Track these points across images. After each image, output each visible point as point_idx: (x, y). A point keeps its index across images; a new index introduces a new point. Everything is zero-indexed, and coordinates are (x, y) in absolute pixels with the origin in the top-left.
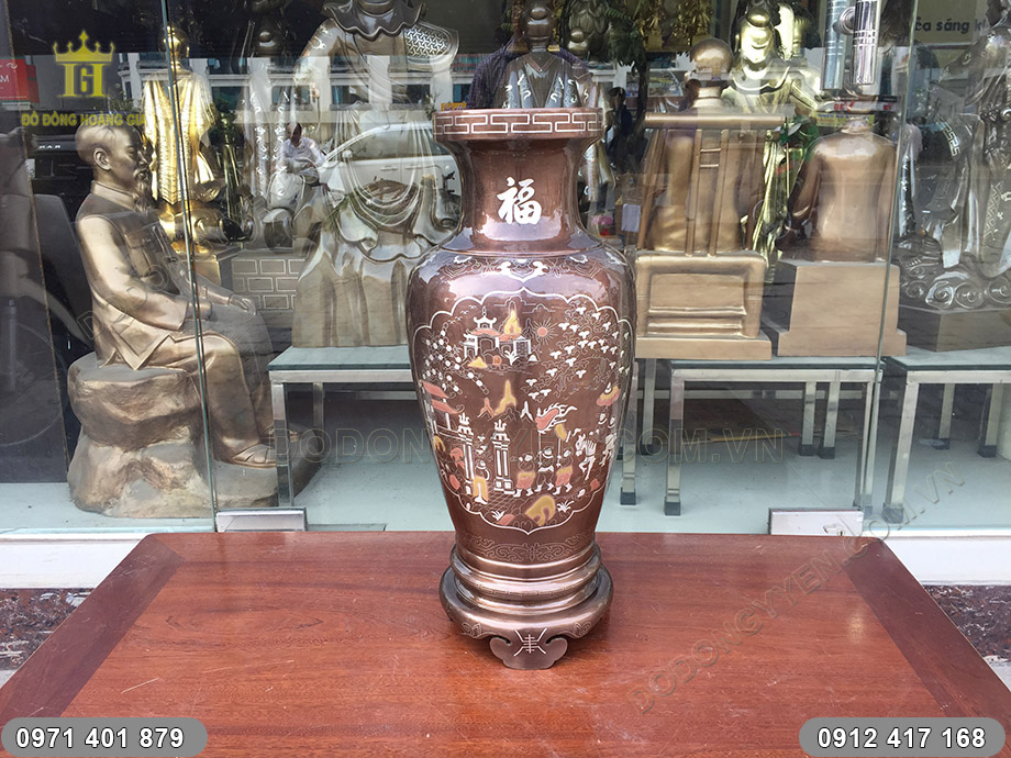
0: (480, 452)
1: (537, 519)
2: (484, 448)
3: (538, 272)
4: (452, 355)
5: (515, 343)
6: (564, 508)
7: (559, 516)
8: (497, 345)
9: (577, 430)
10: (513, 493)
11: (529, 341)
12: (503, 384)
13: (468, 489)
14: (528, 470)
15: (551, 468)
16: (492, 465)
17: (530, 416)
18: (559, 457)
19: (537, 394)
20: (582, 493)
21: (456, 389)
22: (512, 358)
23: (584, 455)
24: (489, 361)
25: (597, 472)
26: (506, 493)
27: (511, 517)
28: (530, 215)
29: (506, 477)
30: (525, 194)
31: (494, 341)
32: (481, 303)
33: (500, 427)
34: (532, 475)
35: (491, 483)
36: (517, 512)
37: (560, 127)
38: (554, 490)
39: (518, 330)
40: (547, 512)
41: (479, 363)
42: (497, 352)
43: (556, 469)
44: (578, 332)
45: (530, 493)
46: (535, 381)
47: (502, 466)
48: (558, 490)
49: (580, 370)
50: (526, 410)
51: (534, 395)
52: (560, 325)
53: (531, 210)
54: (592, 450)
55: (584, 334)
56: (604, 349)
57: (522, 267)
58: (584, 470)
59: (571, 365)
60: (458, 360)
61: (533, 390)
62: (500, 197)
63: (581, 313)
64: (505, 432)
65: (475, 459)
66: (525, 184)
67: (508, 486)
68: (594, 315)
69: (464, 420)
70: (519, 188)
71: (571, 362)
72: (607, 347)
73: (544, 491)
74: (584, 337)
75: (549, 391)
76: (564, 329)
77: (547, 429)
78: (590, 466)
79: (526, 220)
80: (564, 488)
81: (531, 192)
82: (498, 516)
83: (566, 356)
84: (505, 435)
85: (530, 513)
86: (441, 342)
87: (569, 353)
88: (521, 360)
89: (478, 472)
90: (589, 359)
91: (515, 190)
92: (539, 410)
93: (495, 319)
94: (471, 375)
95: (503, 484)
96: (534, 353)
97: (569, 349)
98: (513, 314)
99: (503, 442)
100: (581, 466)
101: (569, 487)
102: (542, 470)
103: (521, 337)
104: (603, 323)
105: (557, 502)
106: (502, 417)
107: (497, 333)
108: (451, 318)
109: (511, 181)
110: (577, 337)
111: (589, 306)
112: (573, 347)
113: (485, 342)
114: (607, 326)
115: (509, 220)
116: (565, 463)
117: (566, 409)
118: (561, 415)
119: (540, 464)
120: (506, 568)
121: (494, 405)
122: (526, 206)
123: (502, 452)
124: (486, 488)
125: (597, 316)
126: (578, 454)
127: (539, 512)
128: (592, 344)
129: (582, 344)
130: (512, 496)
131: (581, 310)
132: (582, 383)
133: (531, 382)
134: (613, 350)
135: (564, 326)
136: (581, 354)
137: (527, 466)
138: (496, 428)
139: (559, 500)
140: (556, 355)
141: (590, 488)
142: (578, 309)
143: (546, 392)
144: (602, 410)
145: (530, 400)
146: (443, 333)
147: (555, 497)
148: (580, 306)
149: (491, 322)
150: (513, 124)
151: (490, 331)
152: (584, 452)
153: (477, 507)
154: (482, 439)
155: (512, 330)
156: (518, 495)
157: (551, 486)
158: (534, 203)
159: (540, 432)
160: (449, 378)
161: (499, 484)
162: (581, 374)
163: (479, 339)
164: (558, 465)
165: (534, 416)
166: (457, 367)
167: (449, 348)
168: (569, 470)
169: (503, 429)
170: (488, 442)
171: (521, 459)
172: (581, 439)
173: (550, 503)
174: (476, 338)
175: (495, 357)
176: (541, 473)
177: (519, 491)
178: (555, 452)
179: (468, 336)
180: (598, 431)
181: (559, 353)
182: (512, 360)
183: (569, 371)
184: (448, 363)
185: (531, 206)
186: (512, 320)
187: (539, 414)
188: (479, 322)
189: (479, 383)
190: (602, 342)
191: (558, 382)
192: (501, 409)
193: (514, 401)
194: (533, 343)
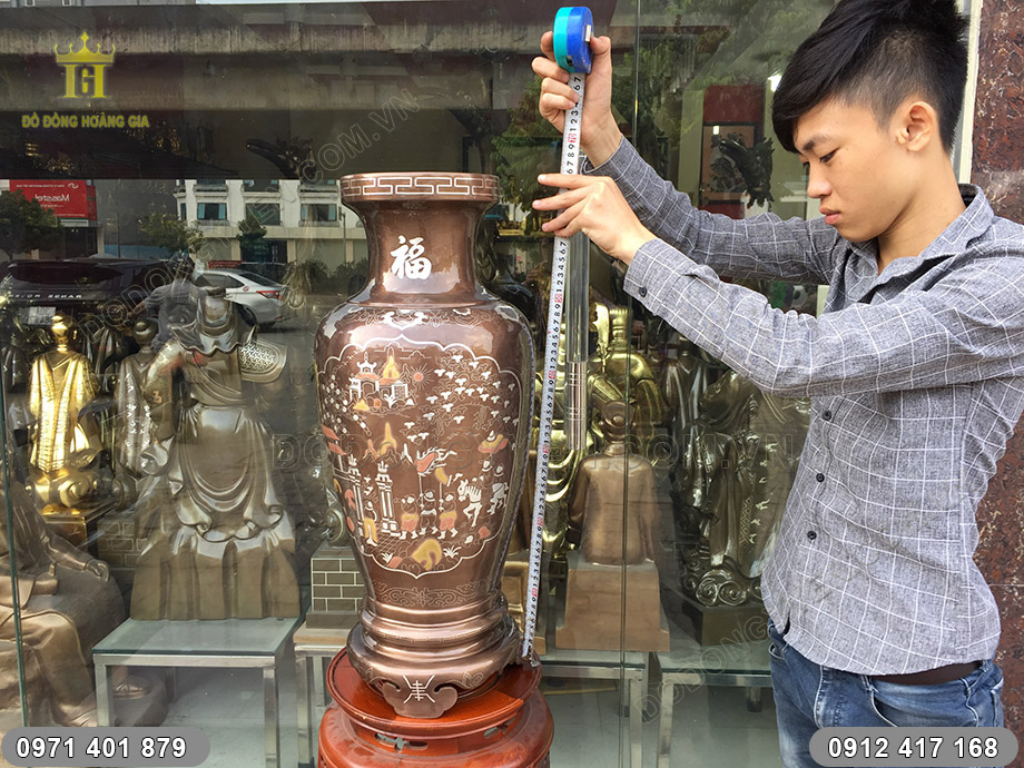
0: (368, 493)
1: (424, 563)
2: (371, 489)
3: (418, 321)
4: (340, 399)
5: (393, 387)
6: (450, 553)
7: (446, 562)
8: (377, 389)
9: (458, 475)
10: (398, 535)
11: (406, 386)
12: (384, 426)
13: (361, 530)
14: (411, 512)
15: (434, 511)
16: (377, 506)
17: (409, 458)
18: (441, 501)
19: (415, 436)
20: (470, 539)
21: (345, 431)
22: (391, 401)
23: (468, 501)
24: (370, 403)
25: (486, 520)
26: (392, 534)
27: (399, 559)
28: (420, 270)
29: (391, 519)
30: (416, 251)
31: (374, 384)
32: (364, 349)
33: (382, 468)
34: (414, 517)
35: (379, 523)
36: (403, 555)
37: (441, 189)
38: (438, 534)
39: (396, 375)
40: (433, 556)
41: (362, 406)
42: (377, 395)
43: (439, 513)
44: (454, 379)
45: (415, 536)
46: (413, 424)
47: (387, 508)
48: (443, 536)
49: (458, 415)
50: (406, 452)
51: (412, 438)
52: (436, 371)
53: (421, 266)
54: (476, 496)
55: (461, 381)
56: (484, 397)
57: (405, 317)
58: (469, 516)
59: (448, 410)
60: (345, 402)
61: (412, 433)
62: (393, 254)
63: (458, 361)
64: (388, 473)
65: (364, 500)
66: (415, 241)
67: (393, 527)
68: (471, 364)
69: (353, 461)
70: (410, 246)
71: (448, 407)
72: (487, 395)
73: (429, 535)
74: (461, 384)
75: (427, 434)
76: (440, 375)
77: (427, 472)
78: (477, 513)
79: (417, 275)
80: (448, 533)
81: (422, 250)
82: (388, 558)
83: (442, 401)
84: (388, 476)
85: (416, 556)
86: (332, 386)
87: (446, 398)
88: (399, 403)
89: (367, 513)
90: (468, 406)
92: (418, 453)
93: (375, 364)
94: (356, 418)
95: (389, 524)
96: (411, 397)
97: (446, 395)
98: (391, 359)
99: (387, 483)
100: (466, 511)
101: (454, 532)
102: (424, 512)
103: (399, 382)
104: (481, 371)
105: (443, 547)
106: (384, 458)
107: (377, 377)
108: (339, 363)
109: (402, 239)
110: (453, 384)
111: (466, 356)
112: (449, 393)
113: (368, 386)
114: (486, 375)
115: (401, 275)
116: (448, 507)
117: (445, 453)
118: (440, 459)
119: (422, 506)
120: (399, 612)
121: (377, 447)
122: (416, 262)
123: (386, 493)
124: (375, 529)
125: (475, 365)
126: (462, 499)
127: (425, 555)
128: (470, 392)
129: (459, 390)
130: (397, 538)
131: (458, 358)
132: (461, 429)
133: (409, 425)
134: (495, 399)
135: (440, 372)
136: (458, 401)
137: (411, 508)
138: (380, 470)
139: (445, 544)
140: (432, 399)
141: (478, 535)
142: (454, 357)
143: (424, 436)
144: (484, 457)
145: (408, 442)
146: (333, 377)
147: (440, 541)
148: (456, 354)
149: (372, 367)
150: (397, 187)
151: (371, 375)
152: (468, 498)
153: (369, 549)
154: (368, 479)
155: (390, 375)
156: (404, 537)
157: (435, 530)
158: (424, 260)
159: (420, 474)
160: (339, 420)
161: (385, 526)
162: (459, 419)
163: (362, 383)
164: (441, 508)
165: (414, 458)
166: (345, 410)
167: (338, 392)
168: (453, 515)
169: (386, 470)
170: (373, 482)
171: (403, 501)
172: (463, 484)
173: (434, 546)
174: (359, 382)
175: (376, 400)
176: (425, 517)
177: (404, 533)
178: (436, 496)
179: (353, 380)
180: (482, 478)
181: (435, 398)
182: (391, 403)
183: (447, 416)
184: (337, 406)
185: (421, 263)
186: (391, 365)
187: (418, 457)
188: (361, 366)
189: (363, 425)
190: (480, 390)
191: (435, 426)
192: (384, 450)
193: (395, 444)
194: (410, 387)
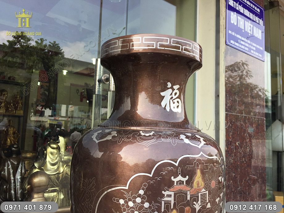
3: (203, 142)
4: (149, 211)
5: (200, 195)
8: (189, 198)
11: (207, 192)
22: (198, 207)
24: (182, 211)
28: (177, 107)
30: (176, 94)
31: (186, 194)
32: (177, 164)
39: (202, 184)
42: (188, 204)
52: (219, 178)
53: (178, 104)
57: (193, 138)
62: (162, 94)
66: (176, 87)
76: (220, 181)
79: (176, 110)
81: (178, 93)
88: (202, 208)
91: (170, 90)
93: (187, 177)
96: (209, 201)
98: (199, 172)
103: (203, 190)
107: (188, 188)
108: (151, 179)
113: (180, 197)
115: (168, 109)
122: (175, 101)
146: (141, 192)
149: (185, 180)
150: (184, 47)
151: (183, 187)
155: (198, 184)
158: (179, 100)
163: (175, 194)
167: (147, 205)
174: (172, 194)
175: (187, 208)
179: (166, 193)
181: (218, 199)
185: (178, 102)
186: (198, 177)
188: (175, 180)
194: (209, 193)
